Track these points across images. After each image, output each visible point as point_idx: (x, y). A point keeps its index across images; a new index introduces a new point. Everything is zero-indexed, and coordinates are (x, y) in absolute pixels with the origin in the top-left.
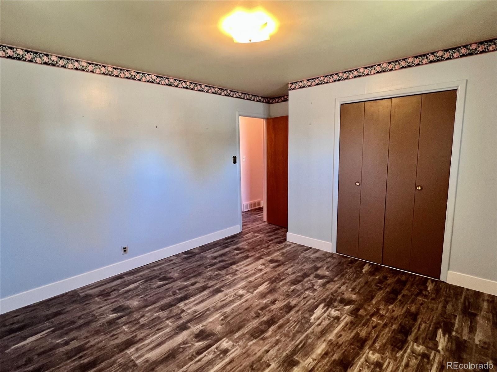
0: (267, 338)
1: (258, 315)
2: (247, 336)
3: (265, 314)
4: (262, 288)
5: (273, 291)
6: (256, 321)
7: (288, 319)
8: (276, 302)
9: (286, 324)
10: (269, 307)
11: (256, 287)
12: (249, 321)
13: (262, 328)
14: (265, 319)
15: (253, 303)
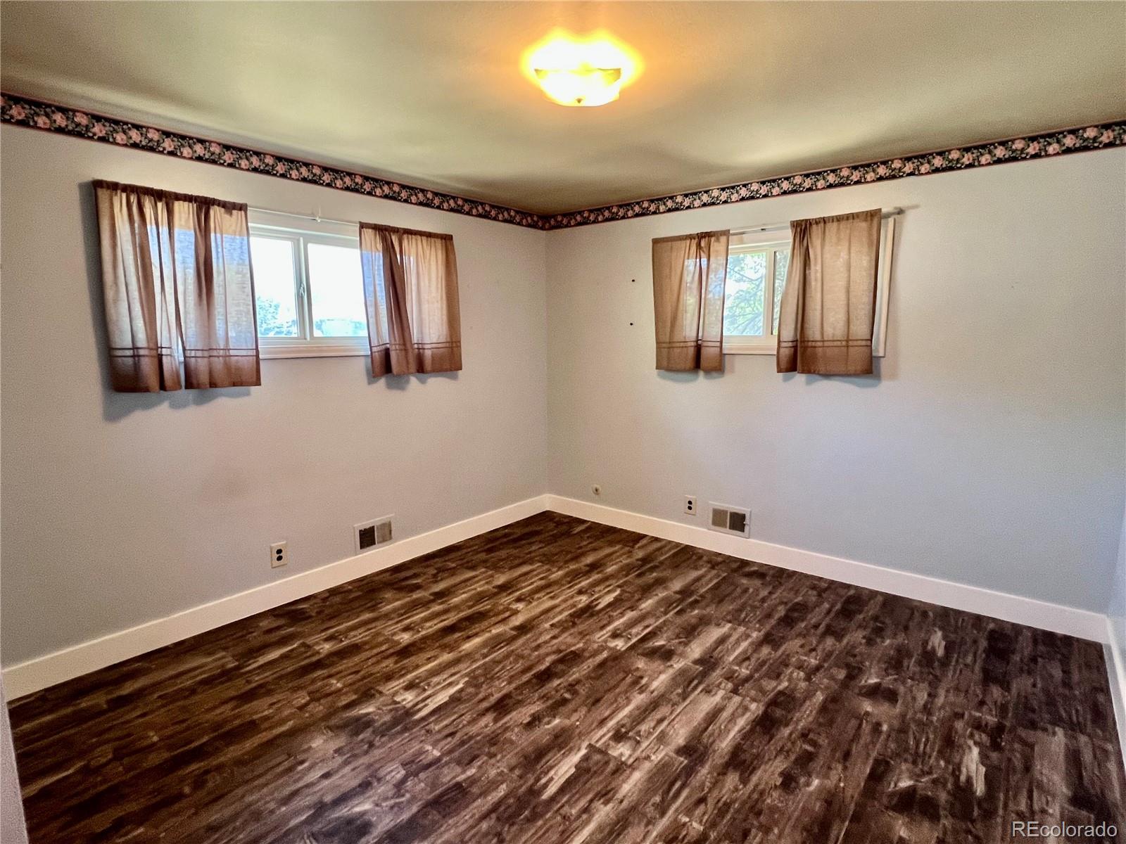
0: (554, 653)
1: (571, 688)
2: (587, 654)
3: (557, 691)
4: (565, 768)
5: (533, 756)
6: (574, 676)
7: (509, 683)
8: (528, 719)
9: (516, 674)
10: (548, 707)
11: (583, 771)
12: (588, 677)
13: (561, 667)
14: (556, 682)
15: (585, 716)
